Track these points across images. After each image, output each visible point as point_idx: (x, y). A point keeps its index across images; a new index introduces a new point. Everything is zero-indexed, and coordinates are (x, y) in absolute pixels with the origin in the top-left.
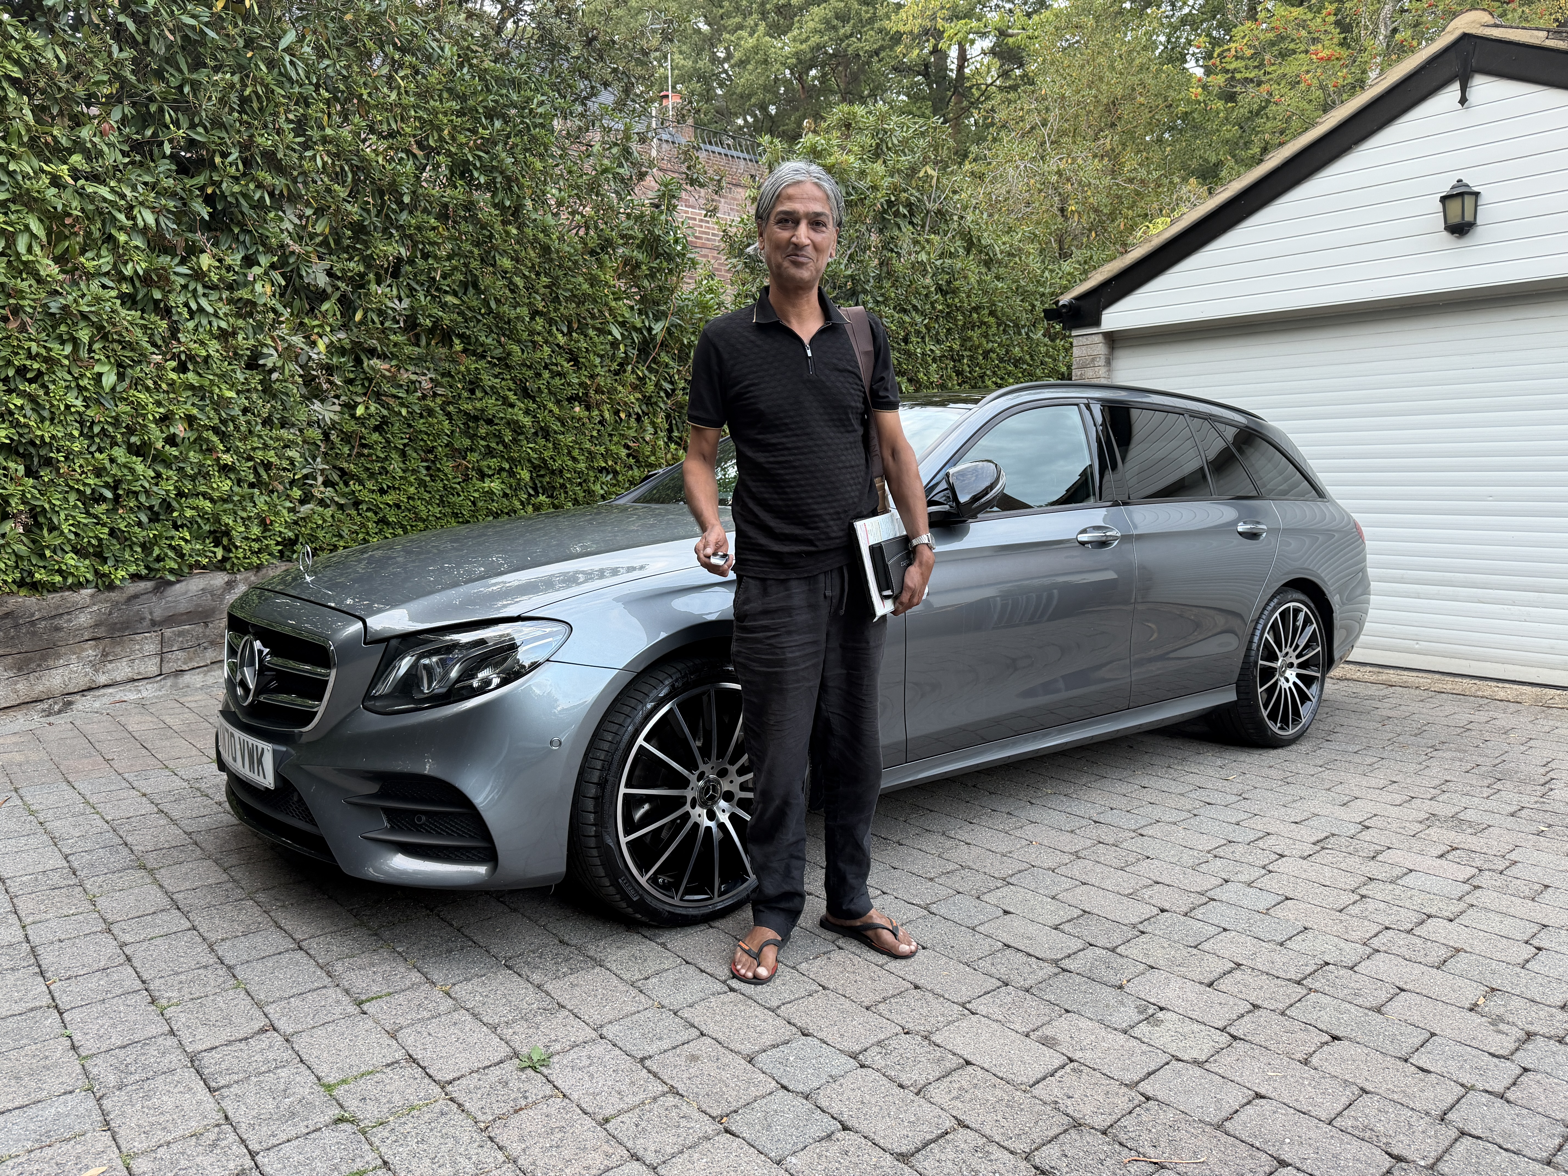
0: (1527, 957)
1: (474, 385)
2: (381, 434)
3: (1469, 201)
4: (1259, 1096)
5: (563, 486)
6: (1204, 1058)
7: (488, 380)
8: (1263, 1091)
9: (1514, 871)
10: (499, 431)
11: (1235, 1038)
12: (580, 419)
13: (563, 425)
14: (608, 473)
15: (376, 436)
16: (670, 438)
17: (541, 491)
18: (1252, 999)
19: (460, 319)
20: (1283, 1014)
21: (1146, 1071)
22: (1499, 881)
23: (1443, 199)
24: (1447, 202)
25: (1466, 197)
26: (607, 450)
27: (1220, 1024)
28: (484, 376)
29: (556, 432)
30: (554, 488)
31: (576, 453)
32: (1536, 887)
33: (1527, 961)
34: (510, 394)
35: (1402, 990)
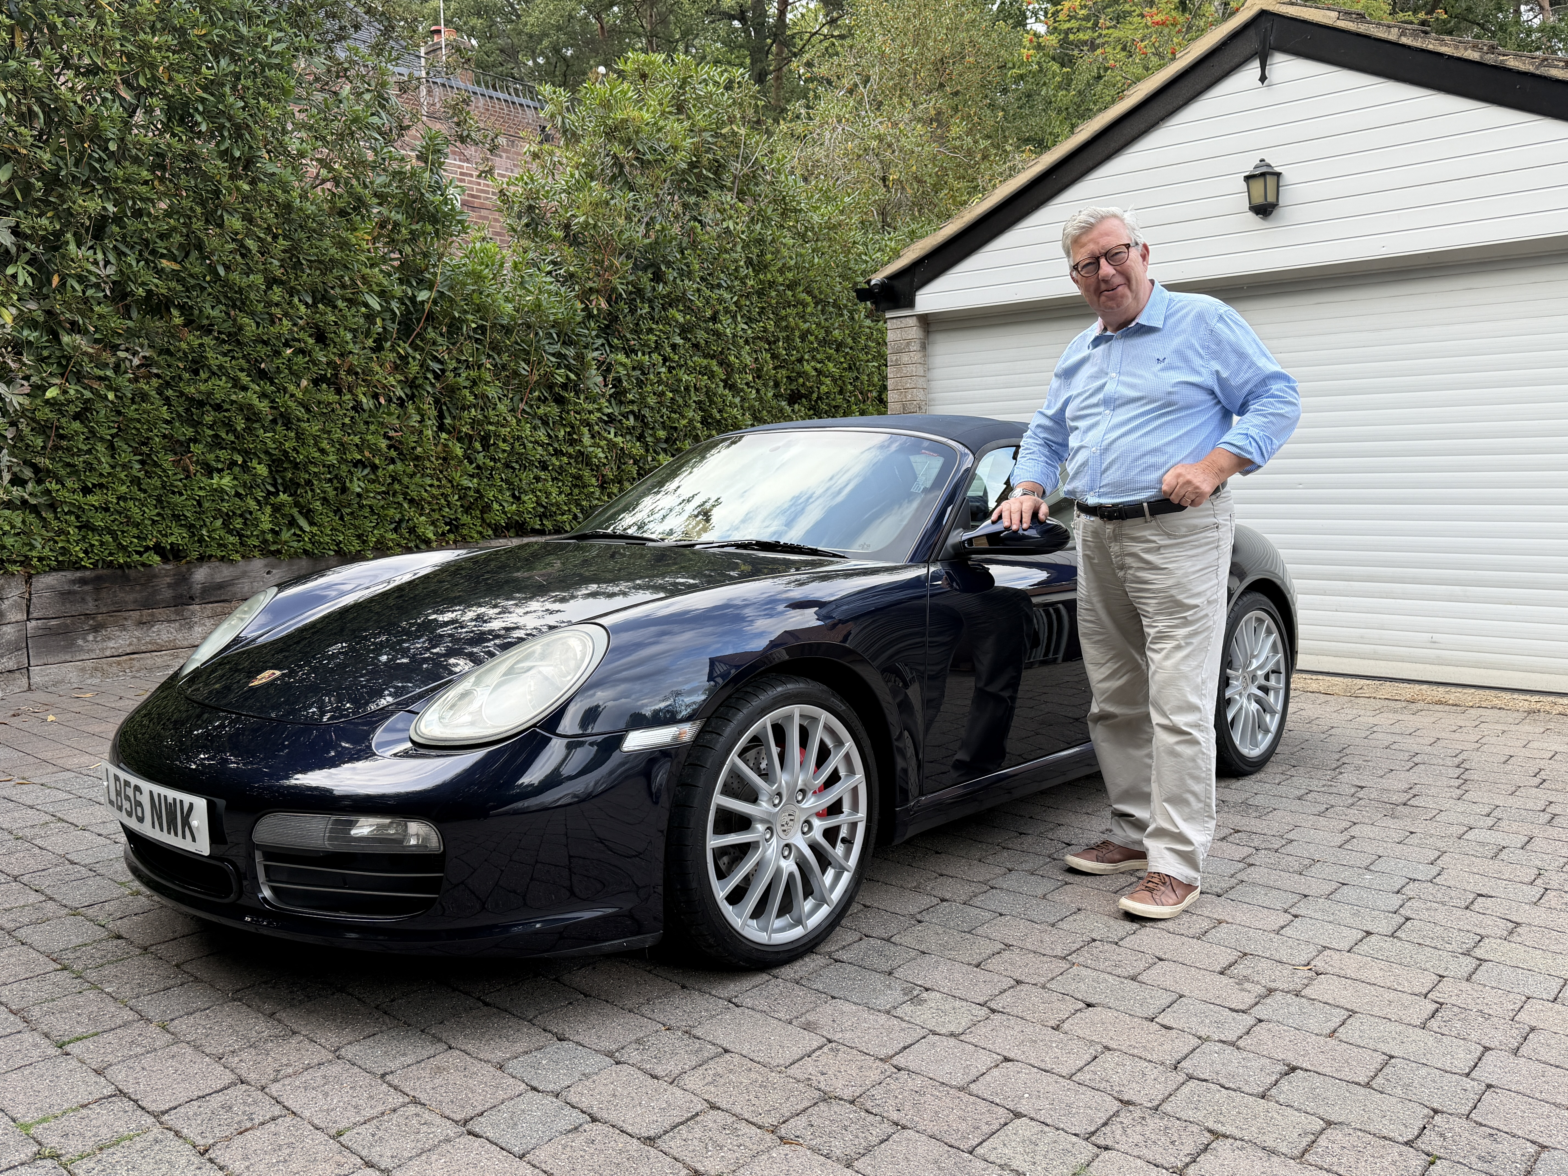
0: (1282, 924)
1: (197, 365)
2: (82, 422)
3: (1271, 180)
4: (1007, 1059)
5: (309, 483)
6: (961, 1030)
7: (214, 358)
8: (1011, 1055)
9: (1289, 849)
10: (229, 418)
11: (993, 1011)
12: (329, 404)
13: (308, 411)
14: (365, 467)
15: (76, 425)
16: (441, 428)
17: (281, 489)
18: (1017, 976)
19: (180, 288)
20: (1044, 987)
21: (902, 1045)
22: (1273, 858)
23: (1248, 178)
24: (1251, 182)
25: (1268, 177)
26: (363, 440)
27: (981, 1000)
28: (210, 354)
29: (299, 420)
30: (298, 485)
31: (325, 445)
32: (1306, 862)
33: (1282, 928)
34: (243, 376)
35: (1161, 960)
